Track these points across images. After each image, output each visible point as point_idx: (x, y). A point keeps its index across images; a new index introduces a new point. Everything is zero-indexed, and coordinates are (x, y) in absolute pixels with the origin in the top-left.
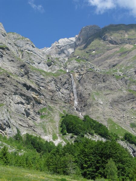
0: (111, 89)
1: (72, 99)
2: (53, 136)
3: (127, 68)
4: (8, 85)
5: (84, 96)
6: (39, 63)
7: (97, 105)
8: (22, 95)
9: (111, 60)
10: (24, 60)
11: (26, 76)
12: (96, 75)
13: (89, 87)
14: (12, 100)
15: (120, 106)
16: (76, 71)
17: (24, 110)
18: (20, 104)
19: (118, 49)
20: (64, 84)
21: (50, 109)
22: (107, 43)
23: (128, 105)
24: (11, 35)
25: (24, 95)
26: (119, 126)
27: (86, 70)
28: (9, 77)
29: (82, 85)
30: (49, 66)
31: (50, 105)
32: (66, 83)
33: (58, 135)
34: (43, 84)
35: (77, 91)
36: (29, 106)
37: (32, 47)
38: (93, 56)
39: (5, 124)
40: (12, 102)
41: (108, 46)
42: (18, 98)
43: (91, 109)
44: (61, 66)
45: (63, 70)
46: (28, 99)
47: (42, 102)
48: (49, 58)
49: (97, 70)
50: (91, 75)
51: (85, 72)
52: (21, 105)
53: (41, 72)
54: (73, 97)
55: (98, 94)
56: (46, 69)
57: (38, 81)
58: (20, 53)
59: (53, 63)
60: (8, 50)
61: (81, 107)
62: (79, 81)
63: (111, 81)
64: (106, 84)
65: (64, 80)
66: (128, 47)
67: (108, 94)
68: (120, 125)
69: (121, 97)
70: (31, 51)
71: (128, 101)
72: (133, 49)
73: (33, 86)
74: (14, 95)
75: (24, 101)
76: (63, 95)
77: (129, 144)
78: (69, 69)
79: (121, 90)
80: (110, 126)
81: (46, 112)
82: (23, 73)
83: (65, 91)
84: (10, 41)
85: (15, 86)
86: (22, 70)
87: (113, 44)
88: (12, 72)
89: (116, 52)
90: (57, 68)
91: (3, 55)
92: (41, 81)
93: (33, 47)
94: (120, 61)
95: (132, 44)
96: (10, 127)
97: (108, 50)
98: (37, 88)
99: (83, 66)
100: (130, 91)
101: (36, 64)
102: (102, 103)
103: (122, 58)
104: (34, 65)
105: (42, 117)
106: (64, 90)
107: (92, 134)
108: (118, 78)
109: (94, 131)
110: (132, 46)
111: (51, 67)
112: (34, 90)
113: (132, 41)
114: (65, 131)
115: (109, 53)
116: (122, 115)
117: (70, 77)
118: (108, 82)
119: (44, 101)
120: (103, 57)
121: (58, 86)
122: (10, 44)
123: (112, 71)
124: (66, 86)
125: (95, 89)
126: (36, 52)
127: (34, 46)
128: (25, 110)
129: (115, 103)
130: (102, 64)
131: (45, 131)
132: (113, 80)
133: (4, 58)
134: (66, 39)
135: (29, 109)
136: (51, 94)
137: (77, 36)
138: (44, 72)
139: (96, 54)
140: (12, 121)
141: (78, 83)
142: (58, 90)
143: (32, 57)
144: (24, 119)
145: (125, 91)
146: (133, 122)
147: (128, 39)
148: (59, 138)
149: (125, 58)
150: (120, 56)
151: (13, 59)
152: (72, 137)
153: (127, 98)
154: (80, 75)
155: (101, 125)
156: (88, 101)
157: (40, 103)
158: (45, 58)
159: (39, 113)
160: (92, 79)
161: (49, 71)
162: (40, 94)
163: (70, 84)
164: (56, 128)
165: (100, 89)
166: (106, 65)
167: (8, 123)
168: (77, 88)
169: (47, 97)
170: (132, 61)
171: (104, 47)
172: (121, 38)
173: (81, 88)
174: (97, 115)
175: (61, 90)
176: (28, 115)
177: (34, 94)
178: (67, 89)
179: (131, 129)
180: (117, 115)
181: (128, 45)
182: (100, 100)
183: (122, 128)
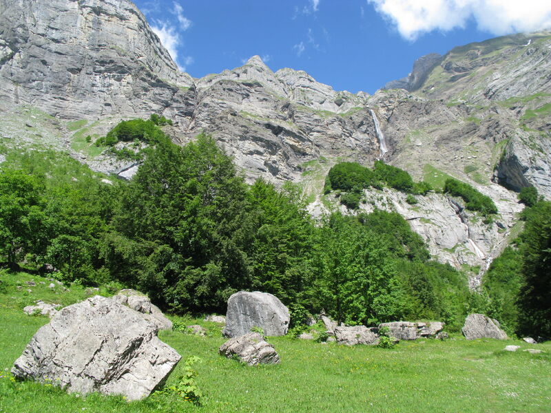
0: (439, 123)
1: (375, 147)
3: (473, 91)
4: (231, 126)
5: (395, 140)
6: (322, 103)
7: (412, 148)
8: (256, 139)
12: (414, 107)
13: (404, 125)
14: (237, 148)
15: (452, 144)
16: (382, 104)
17: (263, 162)
18: (255, 155)
20: (360, 126)
21: (323, 161)
22: (451, 72)
23: (466, 141)
25: (261, 140)
26: (442, 173)
27: (398, 101)
28: (233, 114)
29: (392, 124)
30: (339, 105)
31: (324, 156)
32: (362, 124)
33: (317, 196)
34: (318, 128)
35: (385, 135)
36: (274, 156)
37: (308, 82)
40: (237, 151)
41: (452, 75)
42: (250, 145)
43: (400, 155)
44: (358, 103)
45: (362, 107)
46: (271, 146)
47: (308, 151)
48: (339, 94)
49: (417, 100)
50: (406, 108)
51: (396, 104)
54: (377, 144)
55: (416, 133)
56: (334, 110)
57: (310, 124)
59: (344, 100)
60: (260, 86)
62: (388, 120)
63: (438, 111)
64: (431, 117)
65: (358, 120)
67: (434, 131)
68: (444, 171)
69: (455, 131)
70: (308, 87)
71: (466, 136)
74: (240, 140)
75: (261, 150)
76: (358, 142)
77: (451, 197)
78: (370, 104)
79: (456, 121)
80: (427, 174)
81: (312, 166)
83: (361, 136)
85: (242, 126)
86: (286, 112)
87: (460, 71)
90: (351, 106)
91: (250, 94)
92: (315, 123)
93: (311, 81)
95: (488, 65)
98: (295, 131)
99: (391, 96)
100: (471, 119)
101: (318, 104)
102: (420, 144)
104: (312, 106)
105: (305, 173)
106: (359, 134)
107: (379, 188)
109: (386, 183)
111: (342, 106)
112: (289, 133)
113: (489, 61)
114: (329, 187)
116: (451, 157)
117: (371, 114)
118: (433, 113)
119: (313, 151)
121: (347, 130)
122: (271, 81)
124: (364, 128)
125: (413, 127)
126: (316, 88)
127: (313, 79)
128: (266, 164)
129: (445, 140)
133: (251, 98)
135: (274, 162)
136: (333, 140)
139: (435, 90)
141: (386, 123)
142: (348, 135)
143: (309, 96)
145: (463, 122)
146: (469, 164)
147: (483, 59)
148: (317, 199)
152: (338, 196)
153: (465, 131)
154: (388, 110)
157: (304, 154)
158: (332, 96)
159: (300, 169)
160: (408, 113)
161: (339, 112)
162: (303, 140)
163: (372, 124)
164: (319, 187)
165: (421, 126)
168: (383, 130)
169: (326, 146)
170: (481, 81)
173: (390, 129)
174: (408, 162)
175: (354, 135)
176: (275, 171)
177: (290, 141)
178: (365, 132)
179: (465, 175)
180: (445, 157)
181: (483, 68)
182: (418, 140)
183: (446, 175)
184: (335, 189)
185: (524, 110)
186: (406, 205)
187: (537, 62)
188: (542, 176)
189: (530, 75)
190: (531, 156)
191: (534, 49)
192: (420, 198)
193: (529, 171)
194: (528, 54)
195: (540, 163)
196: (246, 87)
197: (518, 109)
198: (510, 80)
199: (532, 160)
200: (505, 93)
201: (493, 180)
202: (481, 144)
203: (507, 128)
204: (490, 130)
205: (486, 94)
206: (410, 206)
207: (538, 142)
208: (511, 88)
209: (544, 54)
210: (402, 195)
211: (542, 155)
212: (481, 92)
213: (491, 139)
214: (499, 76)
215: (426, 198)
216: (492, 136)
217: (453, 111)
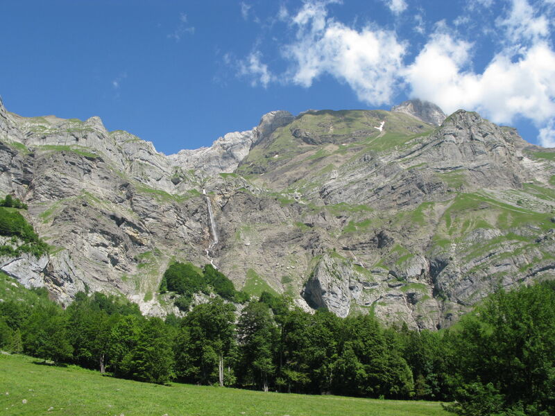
0: (271, 222)
1: (205, 237)
2: (146, 295)
3: (310, 186)
4: (82, 218)
5: (226, 231)
6: (158, 180)
7: (241, 248)
8: (103, 232)
9: (294, 172)
10: (130, 177)
11: (128, 202)
12: (250, 200)
13: (237, 217)
14: (87, 240)
15: (277, 248)
16: (219, 192)
17: (107, 255)
18: (100, 247)
19: (313, 153)
20: (194, 213)
21: (158, 253)
22: (299, 141)
23: (289, 248)
24: (118, 135)
25: (108, 234)
26: (262, 281)
27: (235, 191)
28: (85, 205)
29: (226, 214)
30: (175, 184)
31: (159, 248)
32: (196, 211)
33: (154, 294)
34: (154, 215)
35: (217, 225)
36: (116, 249)
37: (148, 154)
38: (274, 163)
39: (62, 277)
40: (86, 243)
41: (300, 146)
42: (97, 238)
43: (228, 254)
44: (194, 184)
45: (198, 190)
46: (115, 240)
47: (145, 242)
48: (177, 171)
49: (253, 191)
50: (241, 199)
51: (233, 193)
52: (102, 248)
53: (154, 193)
54: (208, 234)
55: (247, 229)
56: (170, 189)
57: (146, 209)
58: (127, 164)
59: (181, 179)
60: (102, 161)
61: (218, 250)
62: (222, 208)
63: (271, 209)
64: (264, 214)
65: (193, 207)
66: (330, 148)
67: (264, 230)
68: (265, 279)
69: (283, 234)
70: (147, 161)
71: (291, 242)
72: (335, 152)
73: (129, 217)
74: (90, 233)
75: (107, 242)
76: (190, 231)
78: (207, 189)
79: (286, 223)
80: (249, 280)
81: (148, 258)
82: (124, 197)
83: (194, 224)
84: (110, 146)
85: (93, 219)
86: (124, 192)
87: (308, 143)
88: (102, 196)
89: (310, 157)
90: (188, 187)
91: (92, 170)
92: (152, 209)
93: (151, 154)
94: (305, 174)
95: (338, 144)
96: (71, 281)
97: (299, 153)
98: (135, 222)
99: (229, 184)
100: (298, 224)
101: (154, 181)
102: (249, 244)
103: (310, 169)
104: (149, 183)
105: (141, 265)
106: (192, 222)
108: (284, 203)
109: (213, 288)
110: (336, 148)
111: (178, 185)
112: (130, 224)
113: (338, 139)
114: (165, 288)
115: (299, 158)
116: (274, 264)
117: (206, 202)
118: (266, 210)
119: (149, 242)
120: (287, 165)
121: (181, 217)
122: (110, 150)
124: (197, 216)
125: (245, 221)
126: (154, 162)
127: (152, 152)
128: (109, 256)
129: (271, 242)
130: (278, 179)
131: (137, 288)
132: (275, 207)
133: (92, 174)
134: (237, 133)
135: (116, 254)
136: (167, 229)
137: (255, 128)
138: (163, 193)
139: (278, 160)
140: (78, 272)
141: (220, 211)
142: (181, 223)
143: (147, 171)
144: (101, 269)
145: (291, 225)
146: (287, 274)
147: (333, 136)
148: (154, 298)
149: (314, 169)
150: (311, 164)
151: (107, 176)
152: (172, 297)
153: (291, 236)
154: (224, 198)
156: (229, 240)
157: (141, 244)
158: (170, 172)
159: (136, 260)
160: (243, 205)
161: (175, 192)
162: (142, 231)
163: (206, 213)
164: (155, 284)
165: (253, 221)
167: (68, 276)
168: (216, 219)
169: (160, 235)
170: (320, 174)
171: (294, 148)
172: (321, 133)
173: (223, 219)
174: (235, 263)
175: (187, 224)
176: (115, 262)
177: (130, 231)
178: (198, 221)
179: (281, 285)
180: (268, 262)
181: (331, 145)
182: (248, 238)
183: (265, 284)
184: (170, 290)
185: (348, 220)
187: (371, 172)
188: (334, 299)
189: (361, 184)
190: (330, 281)
191: (370, 157)
192: (239, 306)
193: (327, 294)
194: (365, 160)
195: (335, 288)
196: (89, 162)
197: (343, 219)
198: (344, 183)
199: (330, 285)
200: (337, 196)
201: (301, 294)
202: (302, 253)
203: (325, 244)
204: (312, 242)
205: (321, 193)
207: (339, 268)
208: (343, 193)
209: (376, 166)
211: (338, 281)
212: (317, 189)
213: (311, 250)
214: (336, 175)
215: (244, 307)
216: (311, 248)
217: (285, 212)
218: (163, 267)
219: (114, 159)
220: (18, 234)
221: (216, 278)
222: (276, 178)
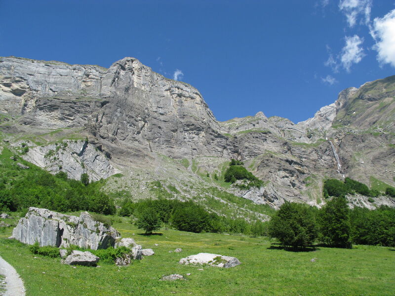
0: (372, 148)
1: (335, 164)
2: (317, 200)
3: (387, 122)
4: (272, 164)
5: (346, 158)
6: (300, 138)
7: (359, 165)
8: (285, 170)
9: (371, 118)
10: (286, 139)
11: (289, 152)
12: (354, 138)
13: (350, 149)
14: (278, 175)
15: (382, 162)
16: (335, 137)
19: (377, 105)
20: (325, 152)
21: (314, 177)
22: (366, 101)
23: (390, 160)
24: (272, 119)
25: (287, 170)
26: (381, 182)
27: (344, 134)
28: (272, 157)
29: (343, 149)
30: (309, 138)
31: (313, 173)
32: (326, 150)
33: (321, 199)
34: (305, 156)
35: (339, 155)
36: (293, 178)
38: (354, 117)
39: (272, 197)
40: (278, 177)
41: (367, 104)
42: (282, 173)
43: (353, 170)
44: (320, 136)
45: (323, 138)
46: (292, 173)
47: (305, 172)
48: (308, 131)
49: (355, 132)
50: (349, 138)
51: (343, 136)
52: (286, 179)
53: (302, 145)
54: (336, 162)
55: (359, 154)
56: (307, 141)
57: (300, 154)
58: (282, 133)
59: (312, 135)
60: (270, 133)
61: (345, 169)
62: (339, 146)
63: (370, 140)
64: (366, 144)
65: (324, 148)
66: (387, 100)
67: (369, 153)
68: (382, 181)
69: (382, 153)
70: (292, 129)
71: (389, 156)
72: (392, 101)
73: (295, 159)
74: (278, 171)
75: (288, 175)
76: (326, 162)
77: (391, 198)
78: (328, 137)
79: (381, 146)
80: (373, 183)
81: (310, 180)
82: (286, 150)
83: (327, 158)
84: (271, 125)
85: (278, 163)
86: (285, 147)
87: (372, 101)
88: (276, 151)
89: (376, 108)
90: (317, 138)
91: (267, 139)
92: (303, 153)
93: (292, 125)
94: (379, 118)
95: (391, 97)
96: (277, 199)
97: (368, 108)
98: (299, 162)
99: (340, 131)
100: (391, 145)
101: (298, 138)
102: (363, 162)
103: (381, 114)
104: (296, 140)
105: (307, 185)
106: (325, 157)
107: (353, 194)
108: (376, 135)
109: (355, 190)
110: (392, 99)
111: (311, 138)
112: (296, 163)
113: (391, 94)
114: (327, 195)
115: (369, 110)
116: (384, 171)
117: (330, 144)
118: (367, 141)
119: (308, 171)
120: (363, 116)
121: (319, 155)
122: (272, 127)
123: (372, 129)
124: (327, 153)
125: (355, 150)
126: (295, 128)
127: (293, 123)
128: (290, 182)
129: (376, 160)
130: (362, 124)
131: (310, 197)
132: (372, 138)
133: (268, 141)
134: (326, 106)
135: (294, 181)
136: (314, 163)
137: (336, 101)
138: (305, 144)
139: (356, 114)
140: (279, 193)
141: (339, 148)
142: (320, 158)
143: (293, 134)
144: (290, 190)
145: (386, 147)
147: (387, 93)
148: (322, 201)
149: (385, 113)
150: (380, 111)
151: (275, 140)
153: (388, 153)
154: (339, 140)
155: (360, 184)
156: (350, 162)
157: (304, 173)
158: (305, 132)
159: (304, 182)
160: (351, 141)
161: (310, 142)
162: (303, 166)
163: (331, 150)
164: (319, 194)
165: (360, 149)
166: (367, 124)
167: (275, 196)
168: (338, 152)
169: (311, 167)
170: (391, 115)
171: (363, 106)
172: (378, 94)
173: (342, 152)
174: (360, 175)
175: (323, 158)
176: (294, 185)
177: (297, 167)
178: (328, 155)
179: (394, 183)
180: (379, 171)
181: (387, 98)
182: (361, 159)
183: (384, 184)
184: (331, 196)
186: (368, 202)
192: (375, 199)
196: (264, 135)
206: (370, 203)
210: (365, 198)
215: (378, 199)
217: (379, 140)
218: (321, 184)
219: (275, 131)
220: (246, 177)
221: (355, 185)
222: (361, 124)
